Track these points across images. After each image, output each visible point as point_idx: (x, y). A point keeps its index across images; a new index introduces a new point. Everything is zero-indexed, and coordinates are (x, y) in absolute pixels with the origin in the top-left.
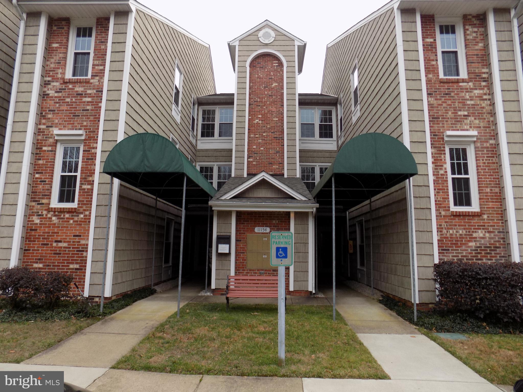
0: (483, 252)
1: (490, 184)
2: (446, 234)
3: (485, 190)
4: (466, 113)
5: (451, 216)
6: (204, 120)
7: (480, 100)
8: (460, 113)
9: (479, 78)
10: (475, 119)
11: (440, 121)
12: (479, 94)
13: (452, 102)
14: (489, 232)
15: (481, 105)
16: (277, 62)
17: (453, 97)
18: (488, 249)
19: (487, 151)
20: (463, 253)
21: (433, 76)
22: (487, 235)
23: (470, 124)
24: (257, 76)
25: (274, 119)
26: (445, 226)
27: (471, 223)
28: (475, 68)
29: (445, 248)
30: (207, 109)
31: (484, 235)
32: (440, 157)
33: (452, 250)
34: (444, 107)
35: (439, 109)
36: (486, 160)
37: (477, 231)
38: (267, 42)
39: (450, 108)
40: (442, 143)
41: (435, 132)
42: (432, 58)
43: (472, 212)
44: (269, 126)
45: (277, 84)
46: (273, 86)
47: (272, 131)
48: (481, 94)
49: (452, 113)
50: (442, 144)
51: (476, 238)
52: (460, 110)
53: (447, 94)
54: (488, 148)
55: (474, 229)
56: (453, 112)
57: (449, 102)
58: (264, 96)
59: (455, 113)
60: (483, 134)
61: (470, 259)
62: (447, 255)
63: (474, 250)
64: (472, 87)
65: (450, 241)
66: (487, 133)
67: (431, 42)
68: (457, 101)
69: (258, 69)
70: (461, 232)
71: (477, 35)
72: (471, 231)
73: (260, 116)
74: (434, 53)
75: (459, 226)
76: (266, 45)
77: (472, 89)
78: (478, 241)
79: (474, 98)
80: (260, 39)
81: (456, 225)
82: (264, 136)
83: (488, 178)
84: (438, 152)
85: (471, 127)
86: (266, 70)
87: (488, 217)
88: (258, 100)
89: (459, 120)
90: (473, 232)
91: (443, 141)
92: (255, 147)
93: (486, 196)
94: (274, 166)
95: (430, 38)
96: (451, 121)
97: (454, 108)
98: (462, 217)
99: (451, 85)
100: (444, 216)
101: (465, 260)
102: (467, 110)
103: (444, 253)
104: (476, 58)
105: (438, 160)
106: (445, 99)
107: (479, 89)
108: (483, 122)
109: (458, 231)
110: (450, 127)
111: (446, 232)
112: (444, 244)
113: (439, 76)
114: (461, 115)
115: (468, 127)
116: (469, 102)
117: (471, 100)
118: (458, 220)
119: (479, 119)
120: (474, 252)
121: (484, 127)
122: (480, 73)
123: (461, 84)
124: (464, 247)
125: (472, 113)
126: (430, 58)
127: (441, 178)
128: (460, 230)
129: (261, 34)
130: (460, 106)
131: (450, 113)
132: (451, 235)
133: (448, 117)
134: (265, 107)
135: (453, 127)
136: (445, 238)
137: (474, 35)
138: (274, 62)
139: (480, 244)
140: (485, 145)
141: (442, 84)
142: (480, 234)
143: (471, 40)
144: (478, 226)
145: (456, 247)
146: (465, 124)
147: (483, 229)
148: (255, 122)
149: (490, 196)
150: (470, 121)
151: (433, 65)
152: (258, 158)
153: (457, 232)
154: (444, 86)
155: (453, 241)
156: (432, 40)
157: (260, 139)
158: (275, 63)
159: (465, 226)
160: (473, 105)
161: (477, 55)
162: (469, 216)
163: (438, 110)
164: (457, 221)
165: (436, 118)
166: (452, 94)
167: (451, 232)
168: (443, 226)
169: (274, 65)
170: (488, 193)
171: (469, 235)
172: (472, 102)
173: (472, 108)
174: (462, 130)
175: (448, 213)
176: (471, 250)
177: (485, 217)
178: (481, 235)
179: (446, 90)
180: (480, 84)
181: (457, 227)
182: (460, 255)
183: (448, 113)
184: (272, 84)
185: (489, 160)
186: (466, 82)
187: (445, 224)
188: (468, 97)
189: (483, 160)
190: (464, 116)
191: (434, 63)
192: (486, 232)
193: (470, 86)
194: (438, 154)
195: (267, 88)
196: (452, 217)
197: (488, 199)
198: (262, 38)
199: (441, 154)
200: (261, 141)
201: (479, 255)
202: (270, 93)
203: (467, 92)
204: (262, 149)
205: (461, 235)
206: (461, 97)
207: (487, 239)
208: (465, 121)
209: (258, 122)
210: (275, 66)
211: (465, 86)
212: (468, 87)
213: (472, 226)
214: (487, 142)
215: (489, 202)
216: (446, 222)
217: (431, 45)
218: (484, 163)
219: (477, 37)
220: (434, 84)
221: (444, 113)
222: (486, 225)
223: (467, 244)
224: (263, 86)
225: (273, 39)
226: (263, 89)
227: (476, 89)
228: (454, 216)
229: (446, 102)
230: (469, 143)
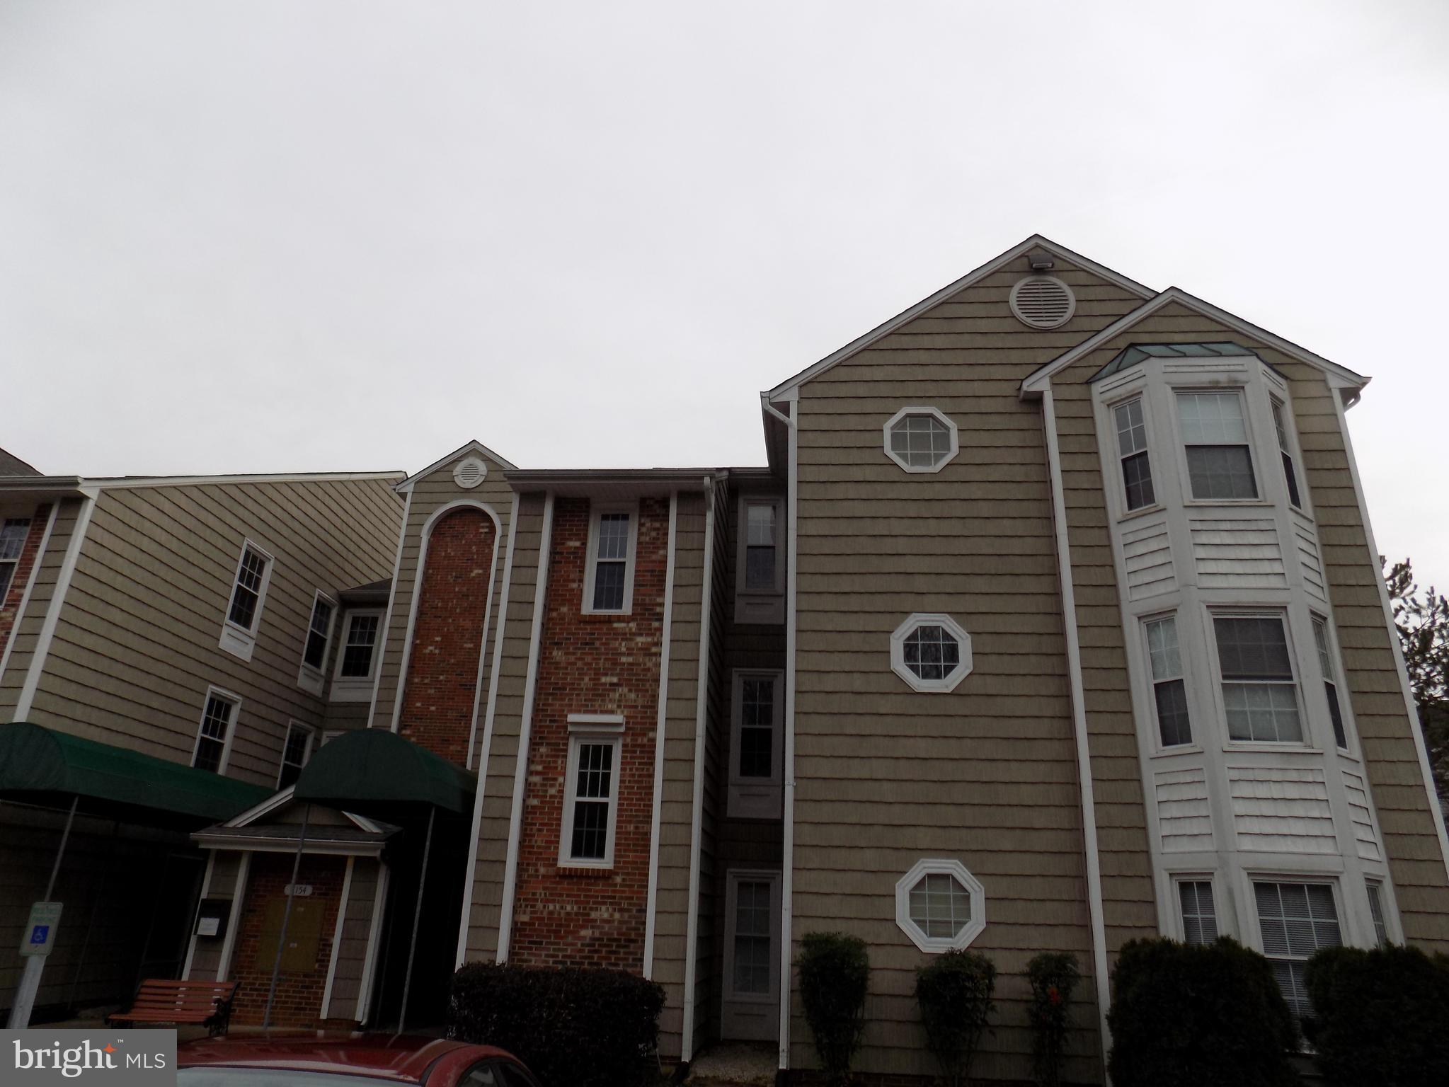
0: (604, 950)
1: (636, 816)
2: (542, 913)
3: (626, 827)
4: (615, 680)
5: (555, 877)
6: (351, 640)
7: (645, 655)
8: (603, 680)
9: (649, 614)
10: (630, 691)
11: (567, 694)
12: (645, 643)
13: (594, 659)
14: (621, 910)
15: (645, 664)
16: (487, 524)
17: (597, 649)
18: (614, 944)
19: (641, 752)
20: (566, 950)
21: (569, 610)
22: (617, 916)
23: (619, 701)
24: (443, 554)
25: (465, 645)
26: (543, 895)
27: (590, 890)
28: (644, 595)
29: (535, 939)
30: (362, 615)
31: (611, 915)
32: (555, 762)
33: (547, 943)
34: (578, 669)
35: (569, 671)
36: (637, 769)
37: (599, 906)
38: (468, 484)
39: (588, 669)
40: (562, 735)
41: (554, 716)
42: (572, 576)
43: (593, 870)
44: (453, 661)
45: (480, 571)
46: (473, 575)
47: (458, 672)
48: (648, 643)
49: (590, 679)
50: (562, 738)
51: (595, 921)
52: (606, 675)
53: (587, 644)
54: (644, 746)
55: (594, 903)
56: (593, 676)
57: (588, 659)
58: (452, 595)
59: (596, 679)
60: (639, 720)
61: (577, 963)
62: (537, 952)
63: (589, 945)
64: (634, 630)
65: (546, 925)
66: (648, 717)
67: (576, 548)
68: (603, 657)
69: (448, 539)
70: (569, 908)
71: (658, 534)
72: (588, 906)
73: (438, 639)
74: (579, 567)
75: (568, 896)
76: (467, 491)
77: (634, 634)
78: (598, 927)
79: (635, 651)
80: (456, 479)
81: (561, 895)
82: (441, 681)
83: (635, 805)
84: (553, 753)
85: (619, 706)
86: (463, 542)
87: (624, 880)
88: (440, 605)
89: (600, 692)
90: (591, 909)
91: (565, 732)
92: (418, 704)
93: (626, 839)
94: (452, 748)
95: (576, 540)
96: (586, 695)
97: (595, 669)
98: (575, 880)
99: (597, 626)
100: (544, 876)
101: (569, 963)
102: (617, 675)
103: (531, 949)
104: (649, 578)
105: (551, 768)
106: (582, 654)
107: (647, 635)
108: (644, 696)
109: (564, 905)
110: (582, 706)
111: (541, 908)
112: (535, 930)
113: (580, 610)
114: (605, 684)
115: (615, 706)
116: (624, 659)
117: (629, 655)
118: (568, 884)
119: (636, 691)
120: (587, 949)
121: (642, 707)
122: (653, 605)
123: (616, 625)
124: (570, 939)
125: (626, 680)
126: (569, 576)
127: (549, 802)
128: (568, 903)
129: (458, 469)
130: (607, 666)
131: (587, 679)
132: (551, 913)
133: (582, 686)
134: (450, 621)
135: (587, 706)
136: (538, 918)
137: (654, 534)
138: (482, 524)
139: (601, 933)
140: (639, 741)
141: (582, 625)
142: (604, 913)
143: (647, 543)
144: (602, 897)
145: (555, 938)
146: (610, 700)
147: (611, 904)
148: (427, 651)
149: (633, 839)
150: (621, 695)
151: (573, 590)
152: (422, 729)
153: (562, 908)
154: (586, 629)
155: (552, 925)
156: (578, 544)
157: (431, 688)
158: (483, 527)
159: (579, 896)
160: (630, 664)
161: (652, 571)
162: (588, 877)
163: (567, 674)
164: (566, 886)
165: (560, 689)
166: (597, 644)
167: (551, 907)
168: (538, 896)
169: (482, 530)
170: (630, 833)
171: (583, 915)
172: (630, 659)
173: (628, 670)
174: (603, 712)
175: (551, 871)
176: (582, 945)
177: (618, 879)
178: (606, 916)
179: (588, 637)
180: (651, 624)
181: (564, 898)
182: (560, 954)
183: (583, 679)
184: (472, 572)
185: (643, 769)
186: (623, 622)
187: (543, 892)
188: (624, 649)
189: (631, 769)
190: (612, 684)
191: (575, 585)
192: (615, 910)
193: (631, 629)
194: (553, 756)
195: (460, 580)
196: (558, 879)
197: (629, 845)
198: (460, 476)
199: (558, 756)
200: (433, 691)
201: (596, 956)
202: (465, 589)
203: (622, 640)
204: (433, 708)
205: (568, 914)
206: (612, 649)
207: (616, 923)
208: (611, 695)
209: (431, 651)
210: (482, 533)
211: (622, 628)
212: (627, 630)
213: (592, 896)
214: (644, 735)
215: (630, 851)
216: (545, 888)
217: (575, 553)
218: (633, 775)
219: (658, 539)
220: (569, 624)
221: (575, 679)
222: (618, 895)
223: (578, 932)
224: (454, 574)
225: (482, 479)
226: (452, 580)
227: (641, 635)
228: (561, 877)
229: (583, 659)
230: (615, 736)
